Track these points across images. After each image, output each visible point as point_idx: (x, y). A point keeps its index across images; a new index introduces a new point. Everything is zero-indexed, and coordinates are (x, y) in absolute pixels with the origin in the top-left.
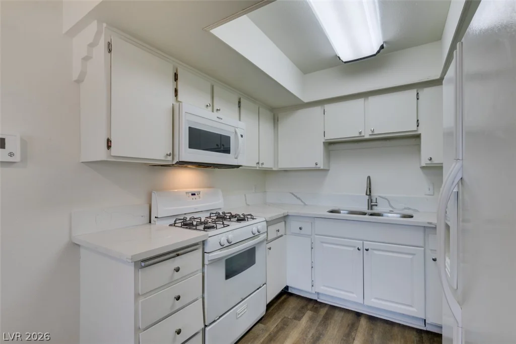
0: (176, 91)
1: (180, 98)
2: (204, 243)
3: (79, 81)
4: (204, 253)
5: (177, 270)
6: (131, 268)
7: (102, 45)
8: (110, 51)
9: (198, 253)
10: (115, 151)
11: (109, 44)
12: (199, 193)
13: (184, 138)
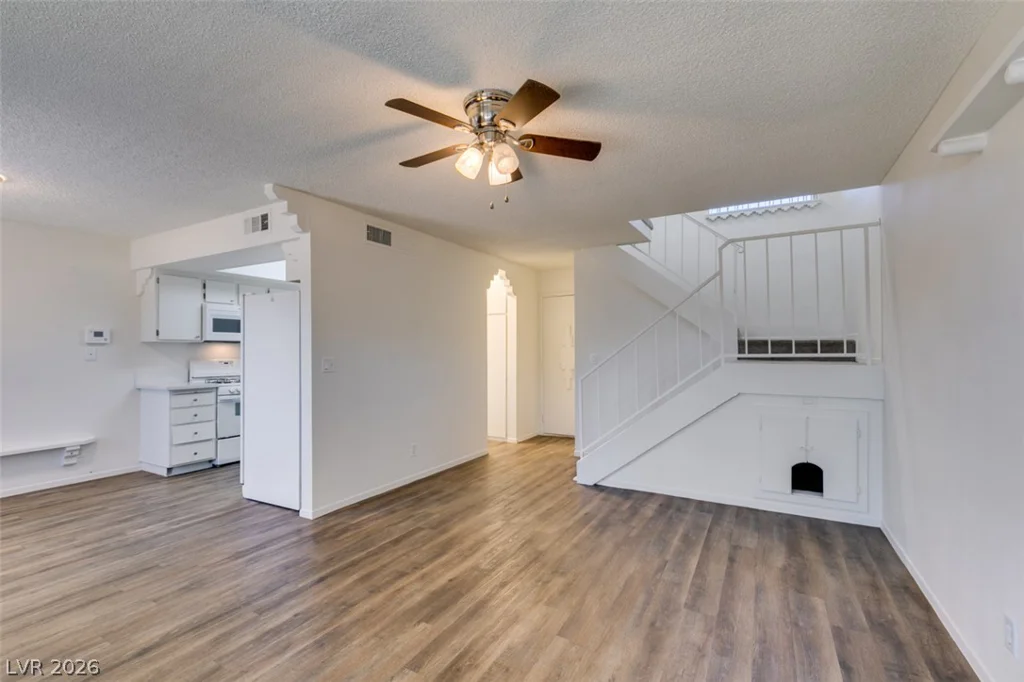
0: (204, 295)
1: (207, 299)
2: (217, 388)
3: (140, 296)
4: (217, 395)
5: (196, 400)
6: (167, 395)
7: (154, 279)
8: (158, 282)
9: (213, 394)
10: (161, 336)
11: (158, 279)
12: (232, 362)
13: (209, 325)
